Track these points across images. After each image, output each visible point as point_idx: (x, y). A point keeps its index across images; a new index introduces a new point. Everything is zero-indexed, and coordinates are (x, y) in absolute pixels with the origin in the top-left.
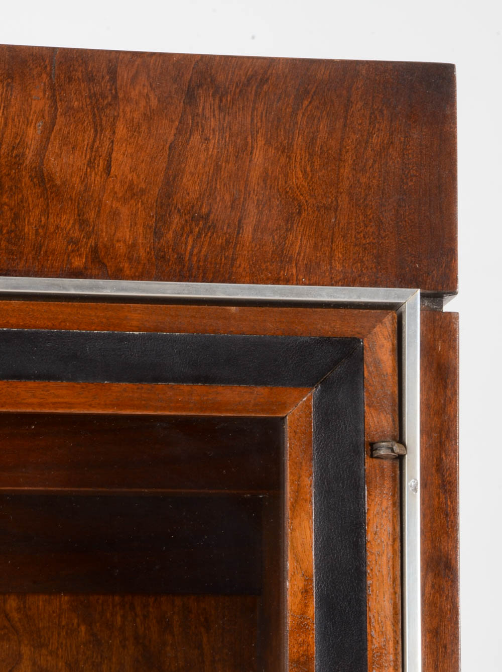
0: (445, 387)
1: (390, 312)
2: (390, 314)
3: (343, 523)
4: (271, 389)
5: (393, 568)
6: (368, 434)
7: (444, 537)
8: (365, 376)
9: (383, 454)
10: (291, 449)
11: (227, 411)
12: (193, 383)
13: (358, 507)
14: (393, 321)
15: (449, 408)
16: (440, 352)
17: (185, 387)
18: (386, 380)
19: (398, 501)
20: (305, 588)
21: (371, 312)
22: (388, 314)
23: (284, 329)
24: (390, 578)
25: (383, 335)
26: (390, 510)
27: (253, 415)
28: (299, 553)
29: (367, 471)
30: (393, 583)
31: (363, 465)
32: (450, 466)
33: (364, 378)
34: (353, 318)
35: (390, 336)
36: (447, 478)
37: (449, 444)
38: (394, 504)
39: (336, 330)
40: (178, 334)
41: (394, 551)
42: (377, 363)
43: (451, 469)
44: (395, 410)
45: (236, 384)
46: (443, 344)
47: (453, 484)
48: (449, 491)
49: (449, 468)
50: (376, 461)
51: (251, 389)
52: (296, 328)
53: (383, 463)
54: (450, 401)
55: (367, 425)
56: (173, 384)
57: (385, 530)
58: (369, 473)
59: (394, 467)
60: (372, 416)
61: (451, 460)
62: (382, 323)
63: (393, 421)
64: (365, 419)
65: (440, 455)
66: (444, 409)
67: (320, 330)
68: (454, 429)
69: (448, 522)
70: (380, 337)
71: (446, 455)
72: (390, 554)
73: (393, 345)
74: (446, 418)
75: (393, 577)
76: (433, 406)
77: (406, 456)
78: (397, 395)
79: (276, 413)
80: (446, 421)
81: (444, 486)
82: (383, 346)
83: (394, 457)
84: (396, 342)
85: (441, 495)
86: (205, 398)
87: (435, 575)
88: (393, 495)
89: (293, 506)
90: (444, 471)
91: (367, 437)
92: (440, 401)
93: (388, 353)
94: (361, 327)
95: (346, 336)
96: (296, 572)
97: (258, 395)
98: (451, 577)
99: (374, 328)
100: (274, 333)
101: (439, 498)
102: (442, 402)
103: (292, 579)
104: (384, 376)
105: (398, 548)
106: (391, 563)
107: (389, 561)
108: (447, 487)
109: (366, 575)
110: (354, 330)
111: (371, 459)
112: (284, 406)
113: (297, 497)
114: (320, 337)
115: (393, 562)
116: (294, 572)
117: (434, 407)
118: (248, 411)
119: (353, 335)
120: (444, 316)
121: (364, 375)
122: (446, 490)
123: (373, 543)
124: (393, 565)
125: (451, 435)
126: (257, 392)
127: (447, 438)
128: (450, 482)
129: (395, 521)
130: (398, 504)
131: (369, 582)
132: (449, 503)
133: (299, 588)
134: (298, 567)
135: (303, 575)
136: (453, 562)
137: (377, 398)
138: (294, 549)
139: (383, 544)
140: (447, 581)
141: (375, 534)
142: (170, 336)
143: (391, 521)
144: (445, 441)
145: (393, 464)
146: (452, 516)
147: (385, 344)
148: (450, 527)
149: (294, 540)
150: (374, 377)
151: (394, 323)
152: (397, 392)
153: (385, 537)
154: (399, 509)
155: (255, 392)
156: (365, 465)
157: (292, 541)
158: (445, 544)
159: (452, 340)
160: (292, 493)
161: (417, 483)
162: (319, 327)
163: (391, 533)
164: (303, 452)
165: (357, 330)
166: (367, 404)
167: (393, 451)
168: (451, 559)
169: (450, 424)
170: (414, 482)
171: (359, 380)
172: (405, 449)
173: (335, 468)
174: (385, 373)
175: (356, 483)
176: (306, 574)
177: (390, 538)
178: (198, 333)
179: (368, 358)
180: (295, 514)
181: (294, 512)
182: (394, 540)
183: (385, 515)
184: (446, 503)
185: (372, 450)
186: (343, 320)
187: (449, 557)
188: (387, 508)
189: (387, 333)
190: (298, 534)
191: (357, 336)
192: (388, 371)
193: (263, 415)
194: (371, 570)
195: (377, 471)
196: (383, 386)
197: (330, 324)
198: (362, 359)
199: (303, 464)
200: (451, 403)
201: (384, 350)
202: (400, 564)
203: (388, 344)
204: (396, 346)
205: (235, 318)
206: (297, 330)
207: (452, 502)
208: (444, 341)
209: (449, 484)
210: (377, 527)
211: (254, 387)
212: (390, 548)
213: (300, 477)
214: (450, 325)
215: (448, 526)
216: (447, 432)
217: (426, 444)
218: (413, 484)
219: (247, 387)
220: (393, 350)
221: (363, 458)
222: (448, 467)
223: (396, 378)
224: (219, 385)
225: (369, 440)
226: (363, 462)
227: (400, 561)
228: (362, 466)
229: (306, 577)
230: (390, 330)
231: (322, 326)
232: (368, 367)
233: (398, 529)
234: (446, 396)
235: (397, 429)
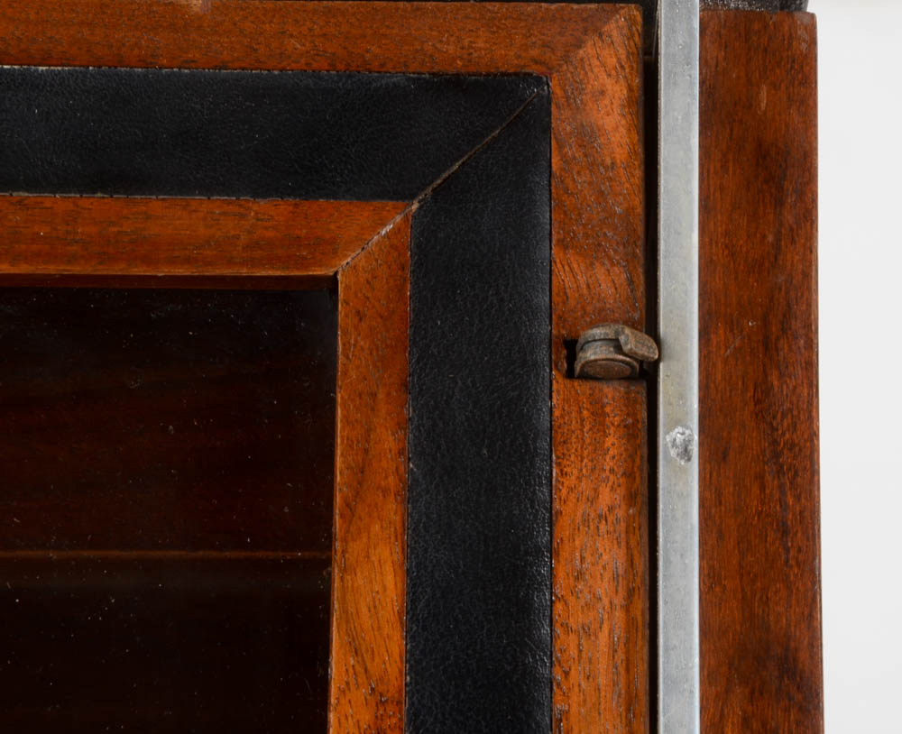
0: (779, 203)
1: (623, 8)
2: (622, 12)
3: (491, 549)
4: (296, 205)
5: (628, 670)
6: (560, 318)
7: (776, 592)
8: (554, 169)
9: (592, 358)
10: (348, 358)
11: (172, 261)
12: (81, 192)
13: (532, 507)
14: (630, 30)
15: (789, 256)
16: (765, 113)
17: (58, 202)
18: (610, 179)
19: (645, 490)
20: (375, 723)
21: (572, 9)
22: (617, 11)
23: (334, 54)
24: (619, 696)
25: (604, 65)
26: (620, 513)
27: (244, 272)
28: (362, 630)
29: (557, 413)
30: (628, 710)
31: (547, 399)
32: (791, 403)
33: (550, 176)
34: (523, 24)
35: (622, 67)
36: (784, 434)
37: (790, 347)
38: (631, 498)
39: (475, 55)
40: (44, 68)
41: (630, 624)
42: (587, 137)
43: (795, 413)
44: (635, 255)
45: (200, 194)
46: (773, 92)
47: (800, 450)
48: (789, 469)
49: (791, 410)
50: (582, 387)
51: (240, 206)
52: (367, 51)
53: (601, 390)
54: (793, 239)
55: (558, 295)
56: (27, 194)
57: (604, 568)
58: (562, 417)
59: (629, 401)
60: (572, 270)
61: (795, 387)
62: (600, 35)
63: (631, 281)
64: (553, 278)
65: (765, 374)
66: (776, 258)
67: (431, 56)
68: (804, 307)
69: (787, 550)
70: (596, 70)
71: (781, 376)
72: (619, 632)
73: (630, 89)
74: (781, 279)
75: (628, 692)
76: (744, 250)
77: (662, 366)
78: (642, 217)
79: (307, 268)
80: (780, 289)
81: (777, 455)
82: (603, 93)
83: (628, 371)
84: (637, 81)
85: (768, 478)
86: (115, 229)
87: (752, 693)
88: (629, 475)
89: (348, 505)
90: (774, 418)
91: (558, 325)
92: (764, 237)
93: (617, 110)
94: (545, 45)
95: (503, 70)
96: (352, 682)
97: (258, 219)
98: (798, 697)
99: (580, 47)
100: (308, 64)
101: (763, 487)
102: (770, 238)
103: (343, 701)
104: (606, 168)
105: (643, 615)
106: (621, 656)
107: (615, 651)
108: (786, 458)
109: (551, 690)
110: (524, 55)
111: (567, 382)
112: (331, 247)
113: (360, 483)
114: (434, 74)
115: (627, 652)
116: (347, 683)
117: (748, 252)
118: (231, 262)
119: (524, 66)
120: (774, 23)
121: (550, 166)
122: (782, 467)
123: (572, 600)
124: (628, 660)
125: (796, 325)
126: (257, 213)
127: (784, 331)
128: (792, 446)
129: (633, 543)
130: (643, 499)
131: (559, 706)
132: (790, 501)
133: (359, 727)
134: (359, 669)
135: (373, 689)
136: (803, 656)
137: (584, 226)
138: (347, 622)
139: (599, 605)
140: (787, 710)
141: (577, 579)
142: (21, 73)
143: (623, 544)
144: (778, 338)
145: (627, 393)
146: (799, 535)
147: (609, 87)
148: (792, 562)
149: (349, 597)
150: (579, 173)
151: (632, 35)
152: (640, 210)
153: (605, 584)
154: (645, 512)
155: (252, 214)
156: (551, 398)
157: (343, 600)
158: (780, 609)
159: (796, 82)
160: (346, 472)
161: (691, 435)
162: (428, 47)
163: (621, 572)
164: (379, 364)
165: (535, 52)
166: (558, 241)
167: (619, 349)
168: (796, 649)
169: (792, 294)
170: (683, 434)
171: (538, 179)
172: (655, 345)
173: (470, 407)
174: (608, 162)
175: (527, 445)
176: (381, 688)
177: (620, 589)
178: (100, 67)
179: (561, 122)
180: (353, 529)
181: (350, 522)
182: (630, 594)
183: (603, 527)
184: (782, 502)
185: (572, 358)
186: (495, 29)
187: (792, 645)
188: (611, 509)
189: (615, 60)
190: (360, 581)
191: (534, 69)
192: (618, 156)
193: (270, 273)
194: (567, 674)
195: (585, 412)
196: (602, 193)
197: (459, 39)
198: (547, 129)
199: (381, 396)
200: (793, 241)
201: (607, 102)
202: (646, 657)
203: (617, 88)
204: (638, 93)
205: (199, 27)
206: (368, 56)
207: (798, 498)
208: (775, 86)
209: (790, 450)
210: (582, 559)
211: (248, 201)
212: (619, 615)
213: (369, 431)
214: (790, 44)
215: (787, 561)
216: (784, 316)
217: (727, 348)
218: (679, 438)
219: (230, 203)
220: (630, 102)
221: (547, 379)
222: (787, 405)
223: (639, 173)
224: (154, 197)
225: (564, 332)
226: (547, 391)
227: (646, 650)
228: (544, 399)
229: (381, 695)
230: (622, 52)
231: (438, 46)
232: (561, 147)
233: (641, 564)
234: (781, 225)
235: (641, 304)
